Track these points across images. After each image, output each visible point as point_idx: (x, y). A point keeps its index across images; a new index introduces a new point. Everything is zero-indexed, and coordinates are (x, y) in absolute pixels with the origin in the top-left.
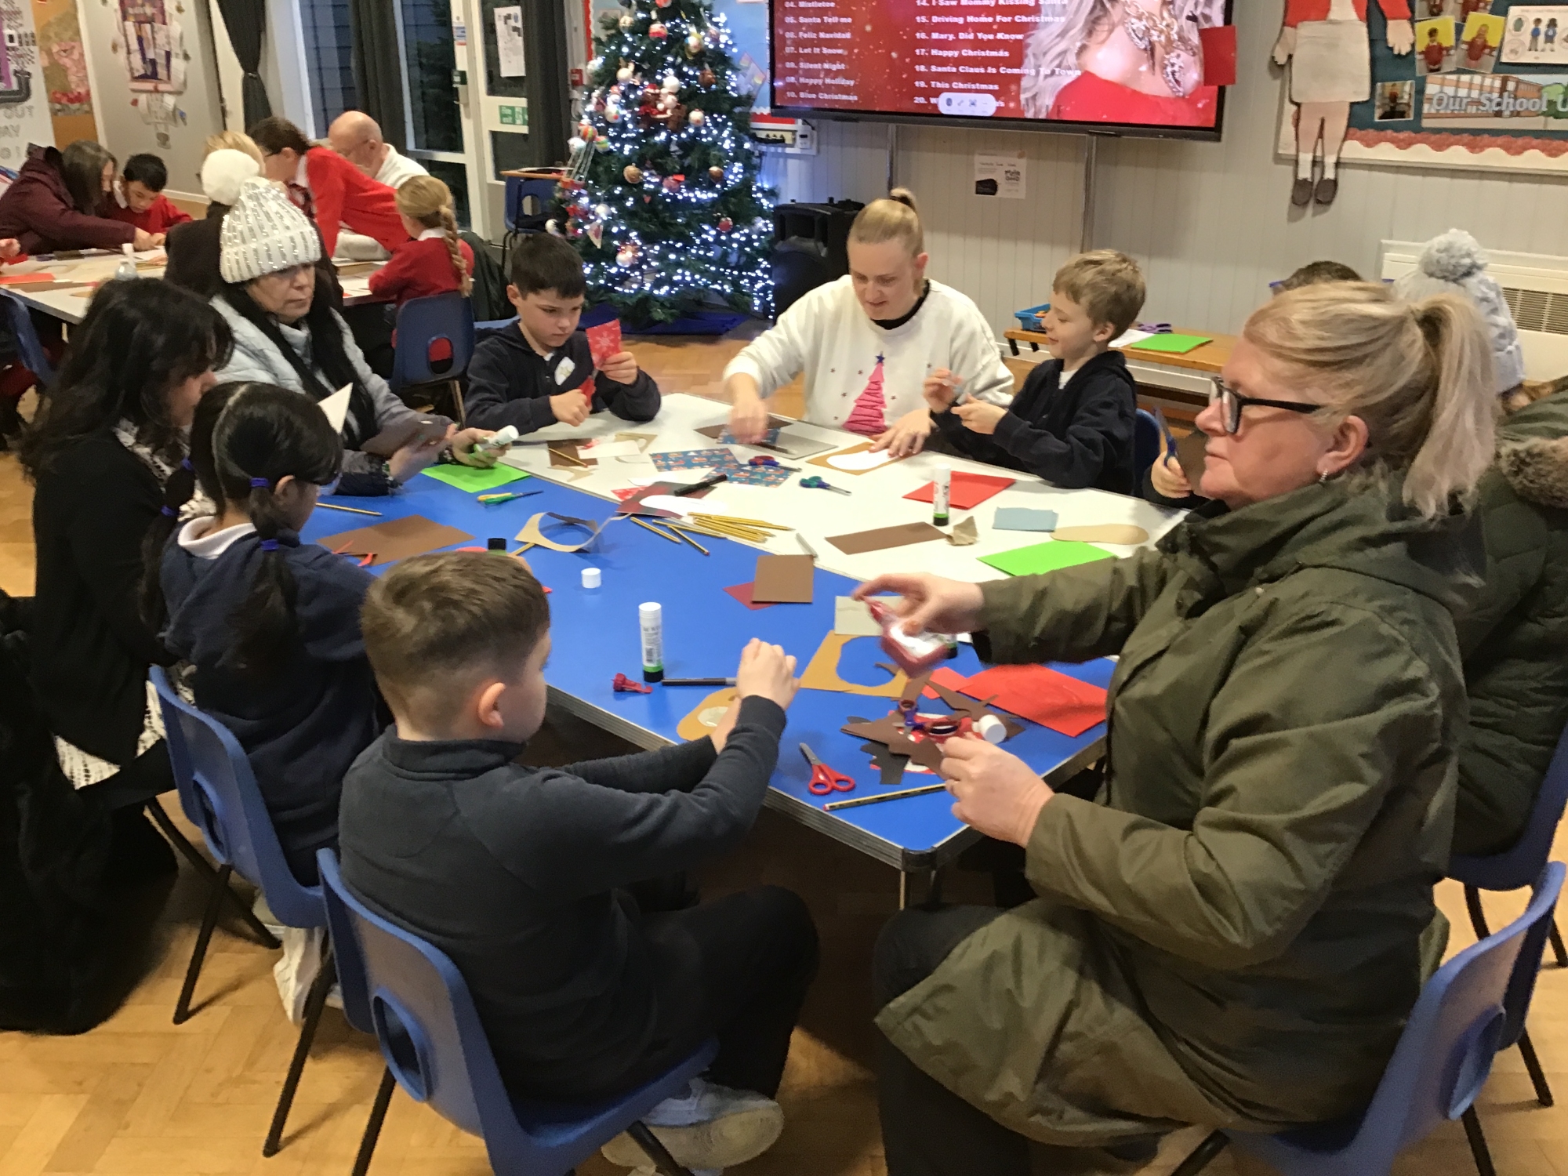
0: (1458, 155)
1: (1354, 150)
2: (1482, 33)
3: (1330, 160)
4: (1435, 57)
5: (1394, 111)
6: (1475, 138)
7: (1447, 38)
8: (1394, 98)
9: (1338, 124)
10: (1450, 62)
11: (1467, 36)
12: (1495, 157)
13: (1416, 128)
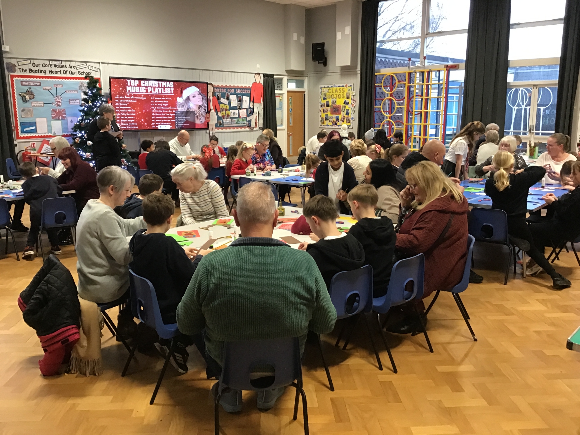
0: (228, 130)
1: (217, 131)
2: (228, 113)
3: (214, 132)
4: (224, 117)
5: (220, 125)
6: (229, 127)
7: (224, 114)
8: (220, 123)
9: (214, 127)
10: (226, 117)
11: (227, 114)
12: (232, 130)
13: (223, 126)
